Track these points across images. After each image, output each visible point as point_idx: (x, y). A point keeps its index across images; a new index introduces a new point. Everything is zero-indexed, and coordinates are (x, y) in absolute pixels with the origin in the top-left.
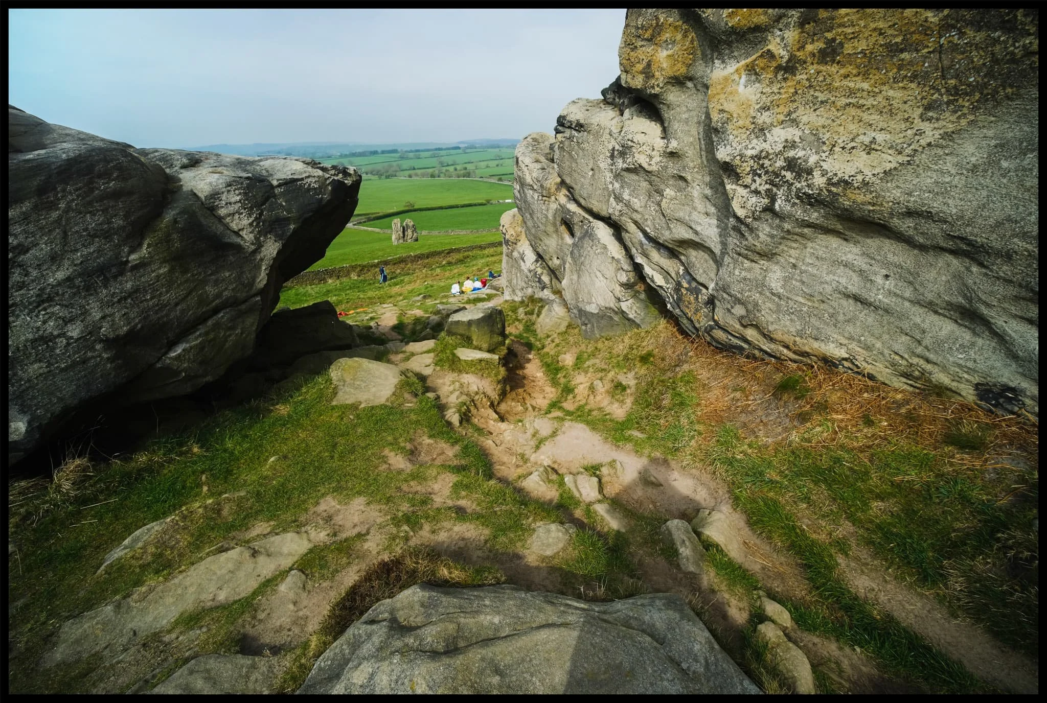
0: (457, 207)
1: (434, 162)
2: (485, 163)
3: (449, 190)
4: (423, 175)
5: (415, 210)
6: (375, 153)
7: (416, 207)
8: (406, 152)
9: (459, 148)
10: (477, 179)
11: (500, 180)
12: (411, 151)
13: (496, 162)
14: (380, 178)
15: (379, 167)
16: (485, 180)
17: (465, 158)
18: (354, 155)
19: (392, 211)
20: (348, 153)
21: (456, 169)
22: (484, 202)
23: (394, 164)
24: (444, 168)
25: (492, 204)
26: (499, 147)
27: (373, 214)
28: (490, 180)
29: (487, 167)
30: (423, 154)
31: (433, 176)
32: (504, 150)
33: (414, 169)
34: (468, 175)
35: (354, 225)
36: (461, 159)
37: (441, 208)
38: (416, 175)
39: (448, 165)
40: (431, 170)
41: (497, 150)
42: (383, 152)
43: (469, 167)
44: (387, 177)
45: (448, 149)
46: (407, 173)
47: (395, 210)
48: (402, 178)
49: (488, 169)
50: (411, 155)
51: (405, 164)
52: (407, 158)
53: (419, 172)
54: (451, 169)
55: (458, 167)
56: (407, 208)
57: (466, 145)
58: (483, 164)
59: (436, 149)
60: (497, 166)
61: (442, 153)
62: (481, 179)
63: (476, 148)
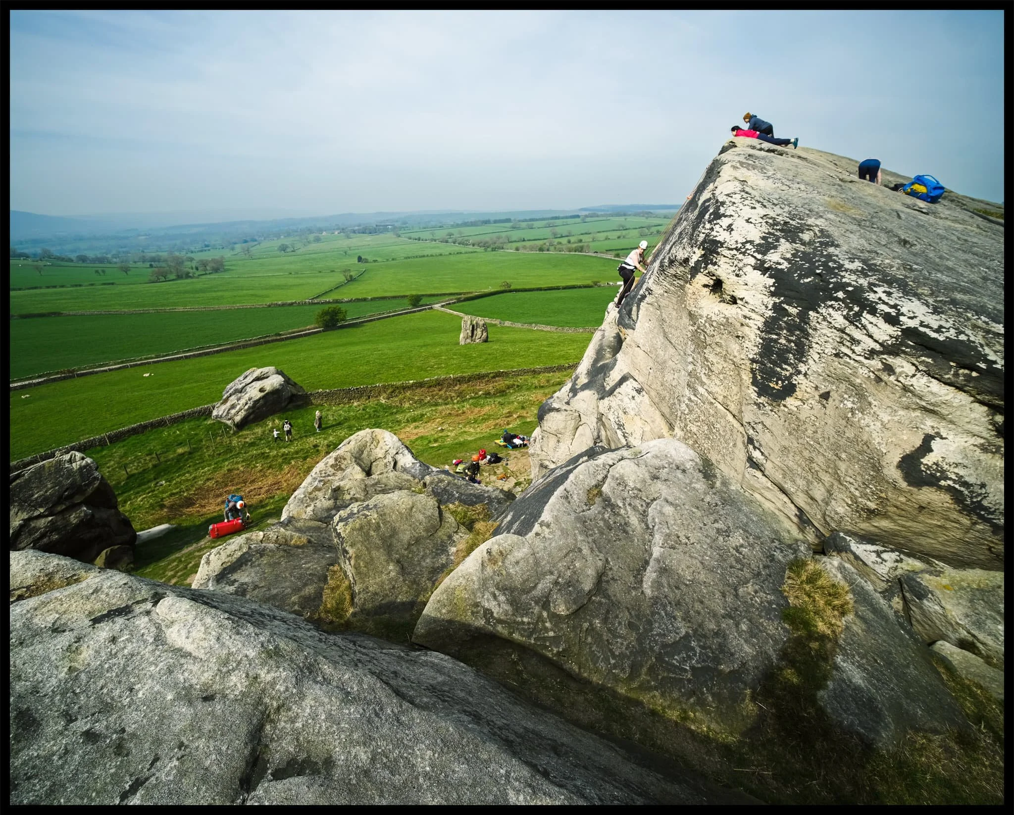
0: (558, 288)
1: (547, 232)
2: (605, 234)
3: (555, 266)
4: (532, 248)
5: (510, 291)
6: (487, 222)
7: (512, 287)
8: (519, 221)
9: (578, 216)
10: (590, 254)
11: (618, 256)
12: (523, 221)
13: (618, 233)
14: (486, 250)
15: (487, 238)
16: (599, 255)
17: (584, 228)
18: (466, 224)
19: (487, 291)
20: (460, 223)
21: (569, 242)
22: (589, 282)
23: (504, 235)
24: (557, 240)
25: (600, 286)
26: (625, 215)
27: (464, 294)
28: (604, 256)
29: (607, 239)
30: (536, 224)
31: (541, 250)
32: (629, 219)
33: (524, 240)
34: (581, 249)
35: (442, 306)
36: (577, 228)
37: (540, 289)
38: (524, 247)
39: (562, 237)
40: (541, 242)
41: (622, 219)
42: (495, 222)
43: (585, 238)
44: (494, 250)
45: (567, 217)
46: (515, 245)
47: (491, 289)
48: (510, 250)
49: (607, 242)
50: (524, 225)
51: (515, 235)
52: (519, 228)
53: (528, 244)
54: (564, 241)
55: (573, 239)
56: (503, 289)
57: (587, 213)
58: (602, 236)
59: (553, 218)
60: (619, 237)
61: (558, 222)
62: (594, 255)
63: (598, 216)
